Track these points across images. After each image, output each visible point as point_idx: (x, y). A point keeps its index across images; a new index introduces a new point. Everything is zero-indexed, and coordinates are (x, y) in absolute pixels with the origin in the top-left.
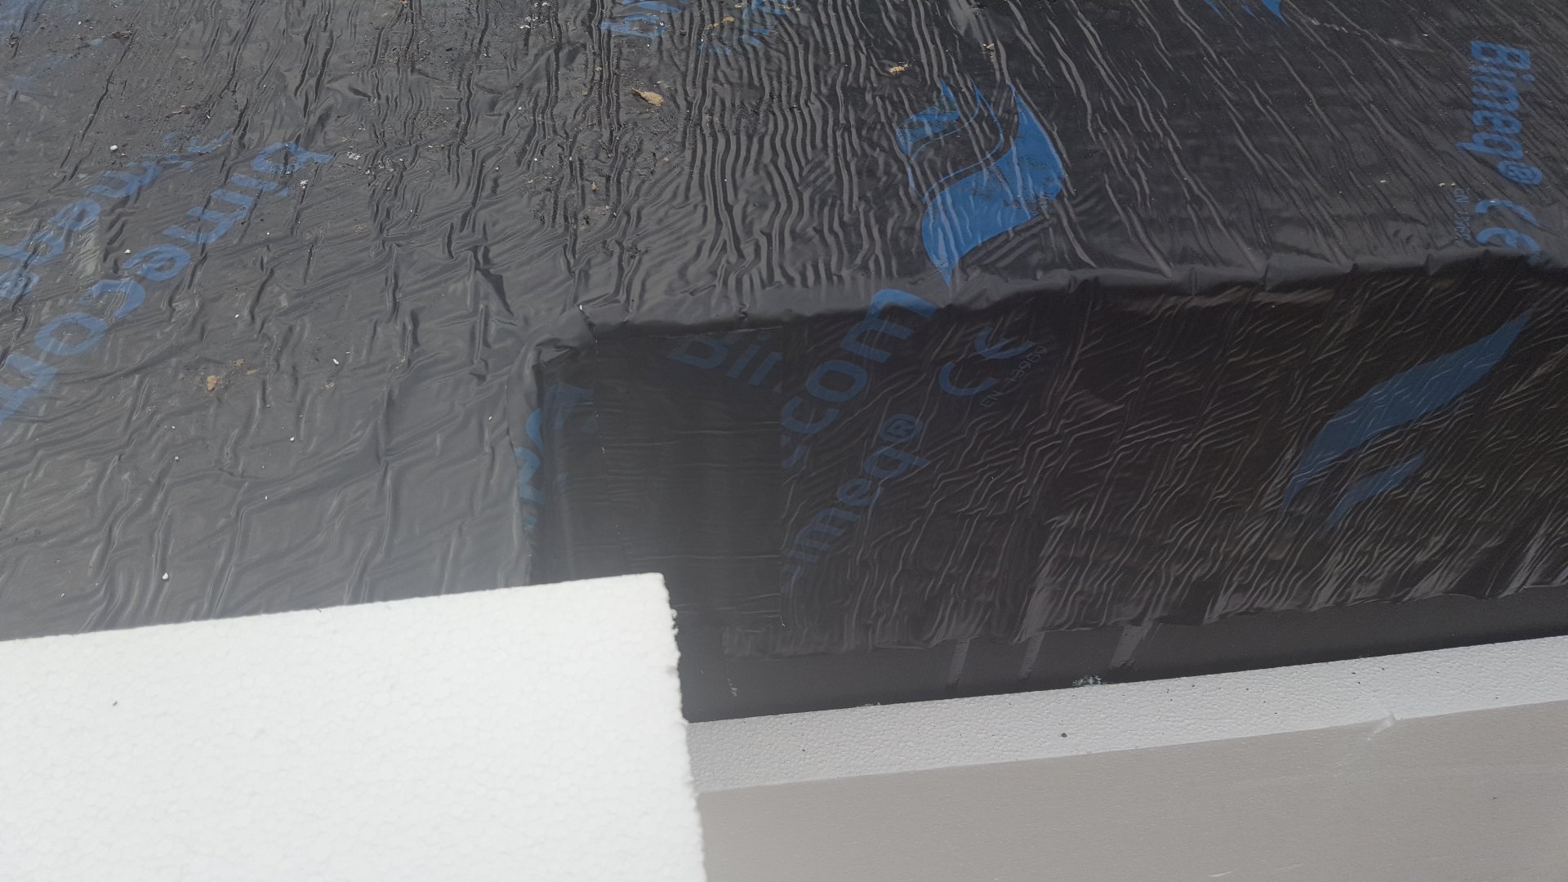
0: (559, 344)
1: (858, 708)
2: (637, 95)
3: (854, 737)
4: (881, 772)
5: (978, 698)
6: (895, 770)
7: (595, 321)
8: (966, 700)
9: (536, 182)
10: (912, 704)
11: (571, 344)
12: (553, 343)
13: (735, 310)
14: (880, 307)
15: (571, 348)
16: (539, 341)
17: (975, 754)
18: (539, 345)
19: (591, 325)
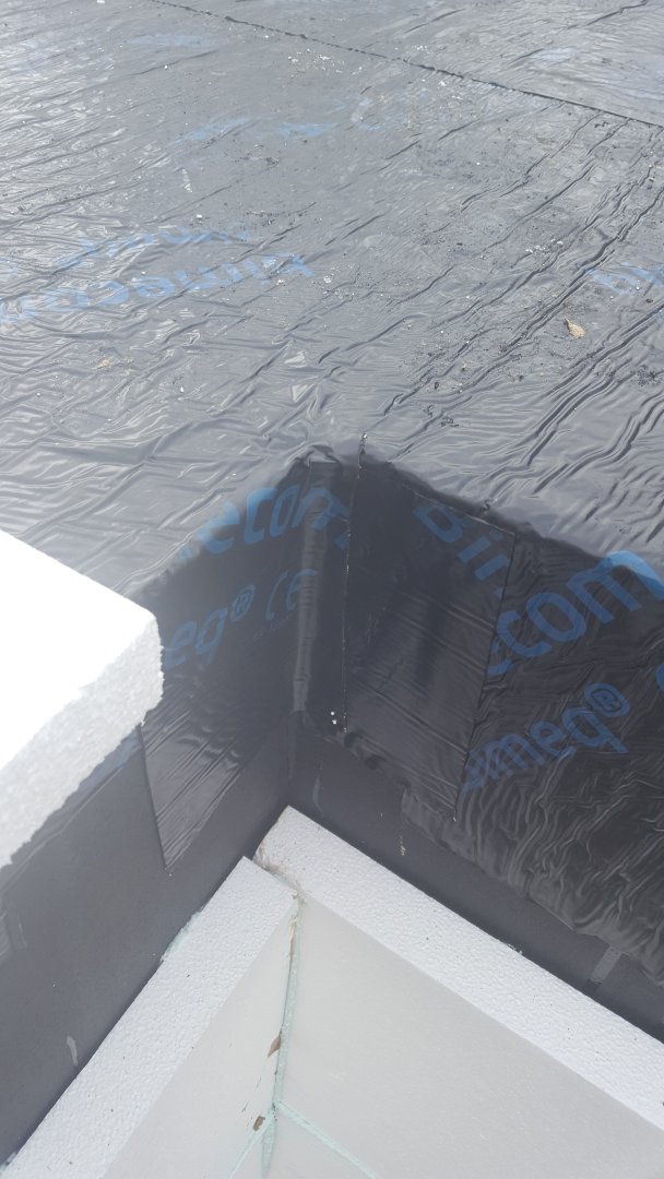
0: (330, 454)
1: (498, 942)
2: (566, 323)
3: (476, 960)
4: (476, 1004)
5: (609, 1013)
6: (489, 1012)
7: (367, 451)
8: (598, 1005)
9: (427, 346)
10: (547, 973)
11: (341, 460)
12: (325, 450)
13: (482, 499)
14: (615, 563)
15: (338, 462)
16: (316, 443)
17: (568, 1054)
18: (314, 446)
19: (363, 452)
